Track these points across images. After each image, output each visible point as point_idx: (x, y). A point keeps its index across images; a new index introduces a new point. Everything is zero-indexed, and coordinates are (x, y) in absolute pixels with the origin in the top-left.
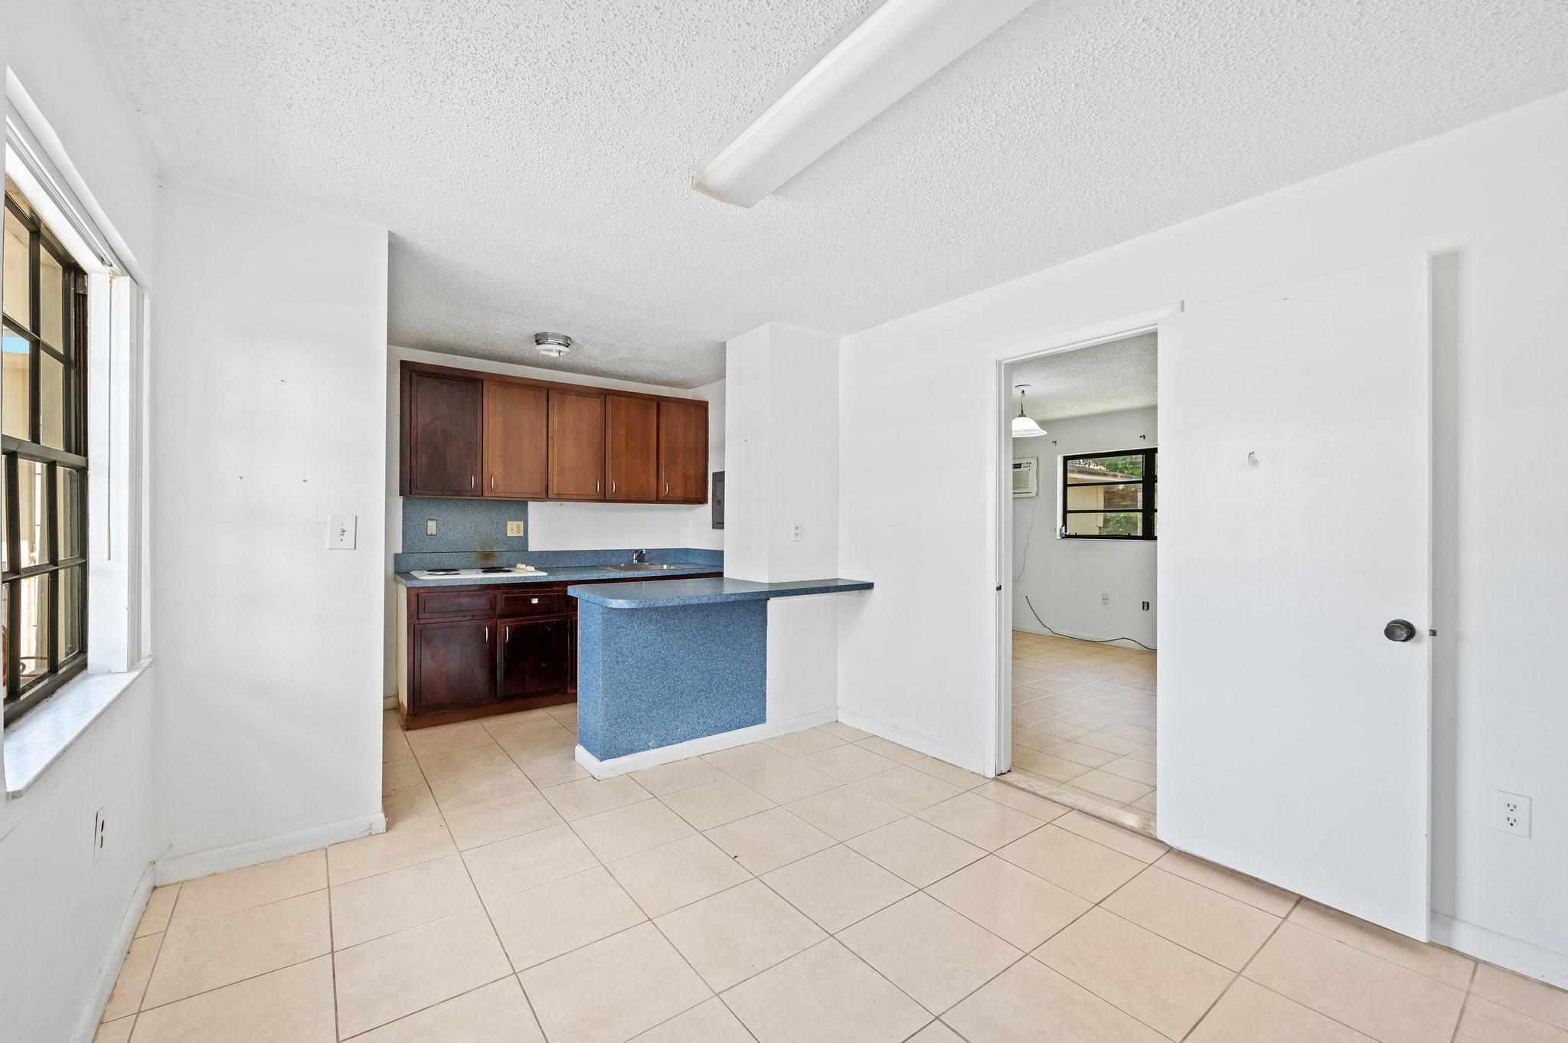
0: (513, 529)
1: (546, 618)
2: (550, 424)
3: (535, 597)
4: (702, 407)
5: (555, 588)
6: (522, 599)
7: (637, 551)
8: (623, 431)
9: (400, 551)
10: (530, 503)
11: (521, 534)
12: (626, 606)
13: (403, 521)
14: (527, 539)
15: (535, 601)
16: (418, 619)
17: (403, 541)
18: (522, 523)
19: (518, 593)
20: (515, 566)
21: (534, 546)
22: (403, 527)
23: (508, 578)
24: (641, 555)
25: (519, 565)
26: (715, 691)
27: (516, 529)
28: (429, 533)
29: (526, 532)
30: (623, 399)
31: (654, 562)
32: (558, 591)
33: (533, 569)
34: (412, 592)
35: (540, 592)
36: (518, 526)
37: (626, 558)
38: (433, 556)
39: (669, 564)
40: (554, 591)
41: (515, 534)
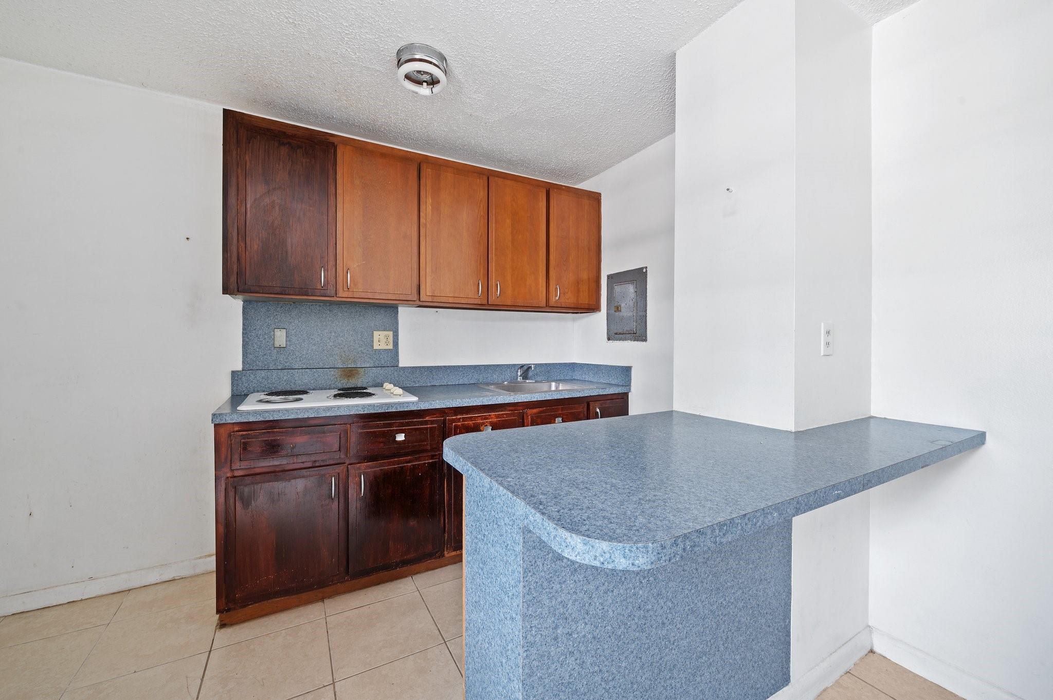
0: (381, 340)
1: (417, 459)
2: (422, 207)
3: (401, 432)
4: (595, 198)
5: (427, 418)
6: (384, 434)
7: (522, 366)
8: (508, 221)
9: (239, 367)
10: (401, 309)
11: (391, 347)
12: (622, 563)
13: (244, 329)
14: (397, 353)
15: (401, 437)
16: (232, 470)
17: (243, 355)
18: (391, 334)
19: (378, 427)
20: (380, 385)
21: (406, 360)
22: (243, 337)
23: (364, 406)
24: (526, 370)
25: (387, 386)
26: (722, 648)
27: (383, 340)
28: (277, 345)
29: (396, 344)
30: (508, 182)
31: (539, 379)
32: (432, 422)
33: (400, 391)
34: (222, 430)
35: (408, 424)
36: (387, 337)
37: (508, 375)
38: (281, 373)
39: (558, 381)
40: (426, 423)
41: (383, 346)
